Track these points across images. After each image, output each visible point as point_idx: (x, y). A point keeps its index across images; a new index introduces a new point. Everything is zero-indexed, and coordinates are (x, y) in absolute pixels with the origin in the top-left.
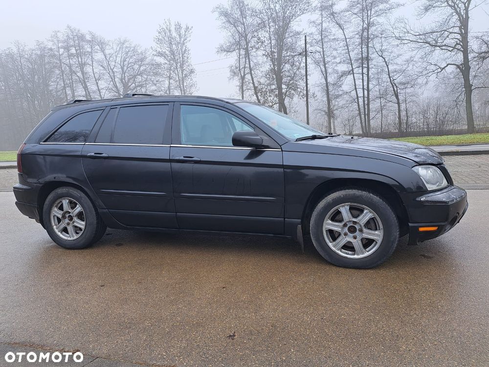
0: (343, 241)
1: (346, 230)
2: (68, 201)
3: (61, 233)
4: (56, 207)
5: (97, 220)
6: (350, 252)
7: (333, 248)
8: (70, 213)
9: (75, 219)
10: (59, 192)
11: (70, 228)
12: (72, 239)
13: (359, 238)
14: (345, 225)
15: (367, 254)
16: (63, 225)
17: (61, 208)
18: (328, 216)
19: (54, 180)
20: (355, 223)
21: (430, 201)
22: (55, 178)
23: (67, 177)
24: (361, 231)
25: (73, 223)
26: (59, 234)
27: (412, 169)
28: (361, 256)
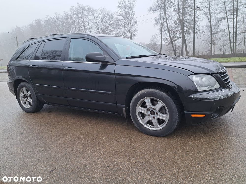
0: (147, 119)
1: (149, 113)
2: (25, 89)
4: (21, 91)
6: (152, 126)
7: (142, 123)
8: (26, 95)
9: (29, 98)
11: (27, 103)
12: (28, 107)
13: (156, 118)
14: (148, 110)
15: (160, 128)
16: (24, 101)
18: (139, 104)
19: (18, 79)
20: (154, 109)
21: (199, 98)
22: (18, 77)
23: (23, 77)
25: (28, 100)
26: (23, 105)
27: (189, 76)
28: (157, 129)
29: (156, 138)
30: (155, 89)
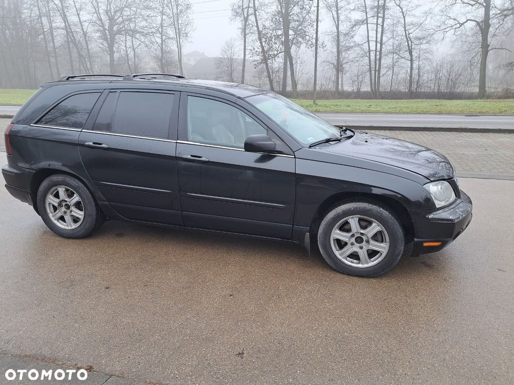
0: (349, 250)
1: (353, 240)
2: (64, 189)
3: (58, 221)
4: (52, 194)
5: (96, 211)
6: (355, 261)
7: (339, 257)
8: (66, 201)
9: (73, 208)
10: (54, 180)
11: (67, 218)
12: (69, 228)
13: (365, 249)
14: (353, 236)
15: (371, 264)
16: (59, 214)
17: (57, 195)
18: (336, 226)
19: (49, 167)
20: (362, 234)
21: (438, 219)
22: (49, 165)
23: (63, 165)
24: (368, 242)
25: (71, 212)
26: (56, 222)
27: (424, 186)
28: (366, 266)
29: (365, 279)
30: (369, 203)
